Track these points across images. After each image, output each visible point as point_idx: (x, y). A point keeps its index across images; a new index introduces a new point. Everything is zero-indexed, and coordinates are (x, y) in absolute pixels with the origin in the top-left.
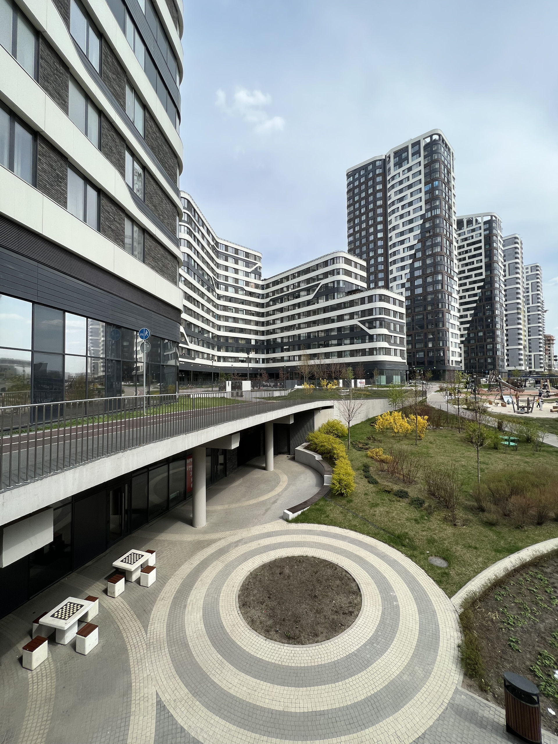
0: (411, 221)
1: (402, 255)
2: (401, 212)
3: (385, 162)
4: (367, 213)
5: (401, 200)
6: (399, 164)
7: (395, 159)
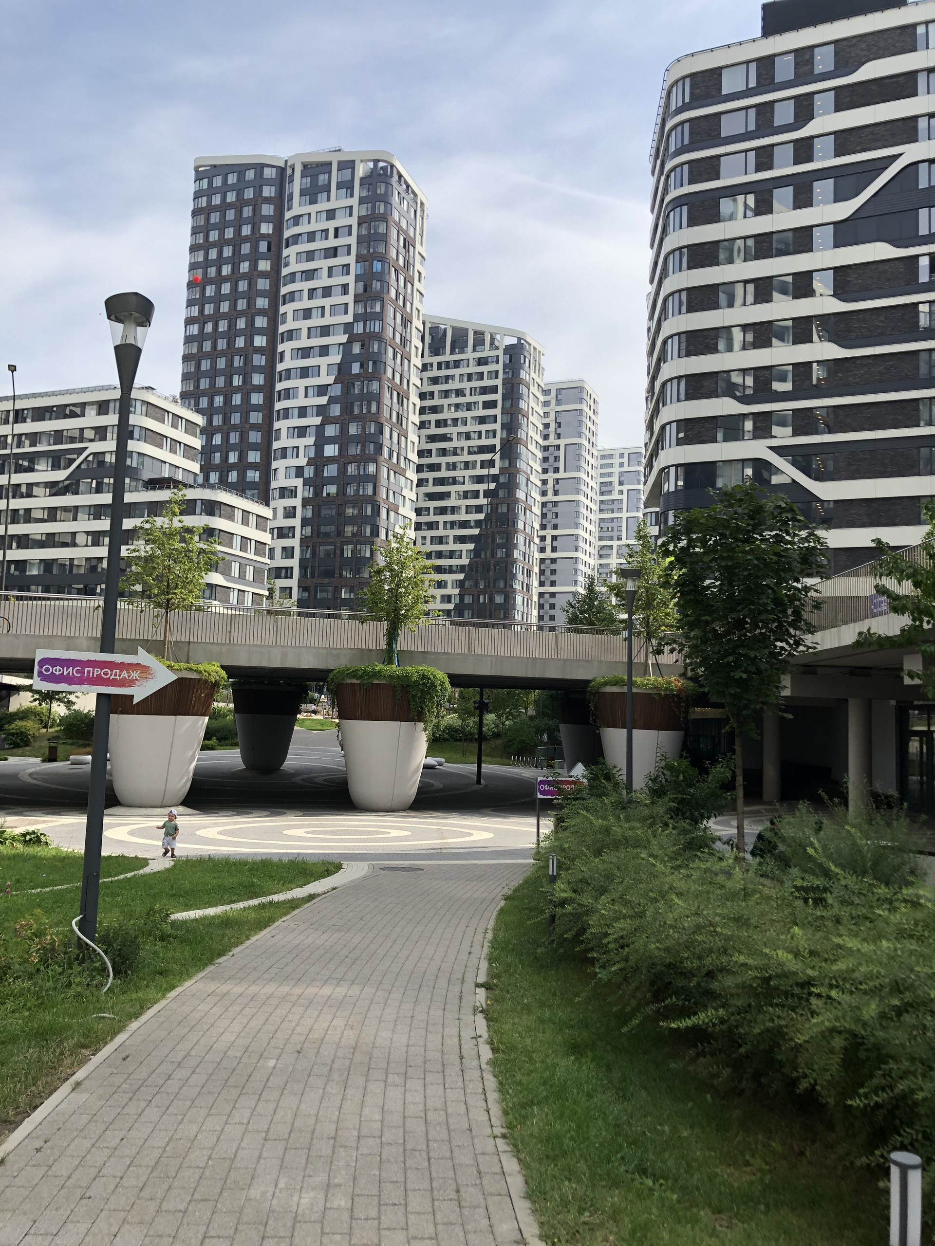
0: (325, 331)
1: (300, 401)
2: (306, 304)
3: (283, 174)
4: (235, 278)
5: (309, 275)
6: (312, 194)
7: (304, 180)
